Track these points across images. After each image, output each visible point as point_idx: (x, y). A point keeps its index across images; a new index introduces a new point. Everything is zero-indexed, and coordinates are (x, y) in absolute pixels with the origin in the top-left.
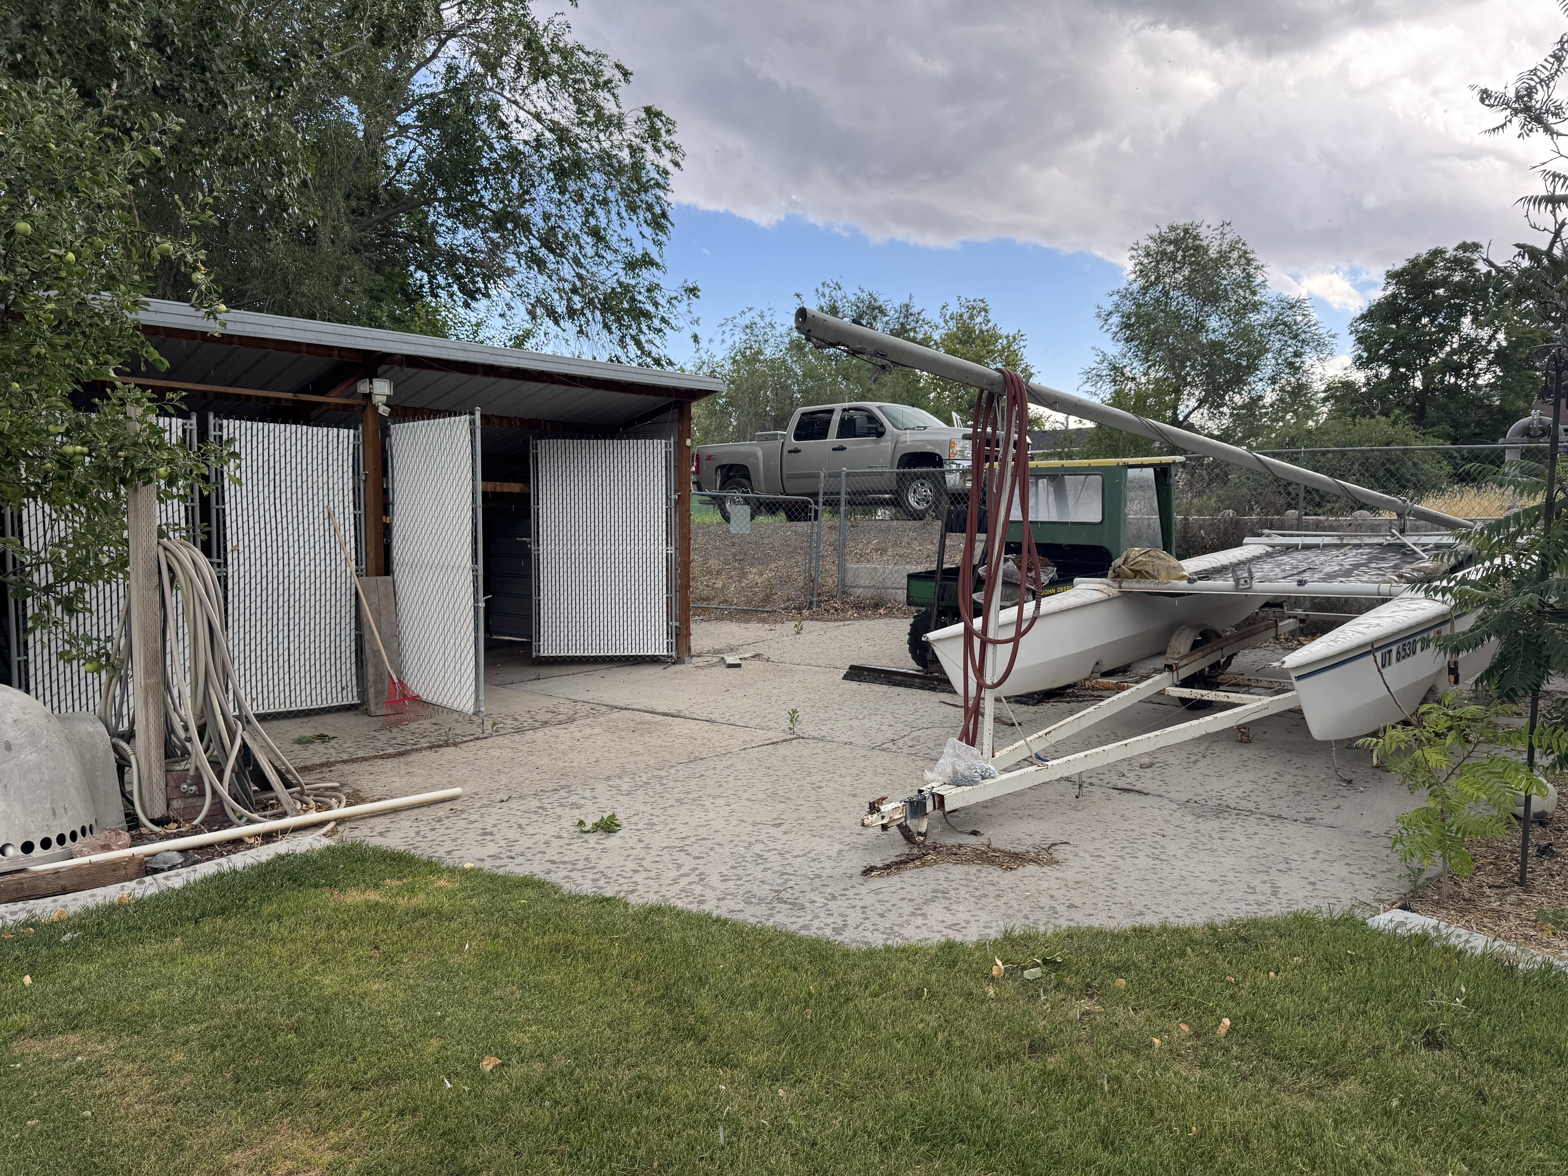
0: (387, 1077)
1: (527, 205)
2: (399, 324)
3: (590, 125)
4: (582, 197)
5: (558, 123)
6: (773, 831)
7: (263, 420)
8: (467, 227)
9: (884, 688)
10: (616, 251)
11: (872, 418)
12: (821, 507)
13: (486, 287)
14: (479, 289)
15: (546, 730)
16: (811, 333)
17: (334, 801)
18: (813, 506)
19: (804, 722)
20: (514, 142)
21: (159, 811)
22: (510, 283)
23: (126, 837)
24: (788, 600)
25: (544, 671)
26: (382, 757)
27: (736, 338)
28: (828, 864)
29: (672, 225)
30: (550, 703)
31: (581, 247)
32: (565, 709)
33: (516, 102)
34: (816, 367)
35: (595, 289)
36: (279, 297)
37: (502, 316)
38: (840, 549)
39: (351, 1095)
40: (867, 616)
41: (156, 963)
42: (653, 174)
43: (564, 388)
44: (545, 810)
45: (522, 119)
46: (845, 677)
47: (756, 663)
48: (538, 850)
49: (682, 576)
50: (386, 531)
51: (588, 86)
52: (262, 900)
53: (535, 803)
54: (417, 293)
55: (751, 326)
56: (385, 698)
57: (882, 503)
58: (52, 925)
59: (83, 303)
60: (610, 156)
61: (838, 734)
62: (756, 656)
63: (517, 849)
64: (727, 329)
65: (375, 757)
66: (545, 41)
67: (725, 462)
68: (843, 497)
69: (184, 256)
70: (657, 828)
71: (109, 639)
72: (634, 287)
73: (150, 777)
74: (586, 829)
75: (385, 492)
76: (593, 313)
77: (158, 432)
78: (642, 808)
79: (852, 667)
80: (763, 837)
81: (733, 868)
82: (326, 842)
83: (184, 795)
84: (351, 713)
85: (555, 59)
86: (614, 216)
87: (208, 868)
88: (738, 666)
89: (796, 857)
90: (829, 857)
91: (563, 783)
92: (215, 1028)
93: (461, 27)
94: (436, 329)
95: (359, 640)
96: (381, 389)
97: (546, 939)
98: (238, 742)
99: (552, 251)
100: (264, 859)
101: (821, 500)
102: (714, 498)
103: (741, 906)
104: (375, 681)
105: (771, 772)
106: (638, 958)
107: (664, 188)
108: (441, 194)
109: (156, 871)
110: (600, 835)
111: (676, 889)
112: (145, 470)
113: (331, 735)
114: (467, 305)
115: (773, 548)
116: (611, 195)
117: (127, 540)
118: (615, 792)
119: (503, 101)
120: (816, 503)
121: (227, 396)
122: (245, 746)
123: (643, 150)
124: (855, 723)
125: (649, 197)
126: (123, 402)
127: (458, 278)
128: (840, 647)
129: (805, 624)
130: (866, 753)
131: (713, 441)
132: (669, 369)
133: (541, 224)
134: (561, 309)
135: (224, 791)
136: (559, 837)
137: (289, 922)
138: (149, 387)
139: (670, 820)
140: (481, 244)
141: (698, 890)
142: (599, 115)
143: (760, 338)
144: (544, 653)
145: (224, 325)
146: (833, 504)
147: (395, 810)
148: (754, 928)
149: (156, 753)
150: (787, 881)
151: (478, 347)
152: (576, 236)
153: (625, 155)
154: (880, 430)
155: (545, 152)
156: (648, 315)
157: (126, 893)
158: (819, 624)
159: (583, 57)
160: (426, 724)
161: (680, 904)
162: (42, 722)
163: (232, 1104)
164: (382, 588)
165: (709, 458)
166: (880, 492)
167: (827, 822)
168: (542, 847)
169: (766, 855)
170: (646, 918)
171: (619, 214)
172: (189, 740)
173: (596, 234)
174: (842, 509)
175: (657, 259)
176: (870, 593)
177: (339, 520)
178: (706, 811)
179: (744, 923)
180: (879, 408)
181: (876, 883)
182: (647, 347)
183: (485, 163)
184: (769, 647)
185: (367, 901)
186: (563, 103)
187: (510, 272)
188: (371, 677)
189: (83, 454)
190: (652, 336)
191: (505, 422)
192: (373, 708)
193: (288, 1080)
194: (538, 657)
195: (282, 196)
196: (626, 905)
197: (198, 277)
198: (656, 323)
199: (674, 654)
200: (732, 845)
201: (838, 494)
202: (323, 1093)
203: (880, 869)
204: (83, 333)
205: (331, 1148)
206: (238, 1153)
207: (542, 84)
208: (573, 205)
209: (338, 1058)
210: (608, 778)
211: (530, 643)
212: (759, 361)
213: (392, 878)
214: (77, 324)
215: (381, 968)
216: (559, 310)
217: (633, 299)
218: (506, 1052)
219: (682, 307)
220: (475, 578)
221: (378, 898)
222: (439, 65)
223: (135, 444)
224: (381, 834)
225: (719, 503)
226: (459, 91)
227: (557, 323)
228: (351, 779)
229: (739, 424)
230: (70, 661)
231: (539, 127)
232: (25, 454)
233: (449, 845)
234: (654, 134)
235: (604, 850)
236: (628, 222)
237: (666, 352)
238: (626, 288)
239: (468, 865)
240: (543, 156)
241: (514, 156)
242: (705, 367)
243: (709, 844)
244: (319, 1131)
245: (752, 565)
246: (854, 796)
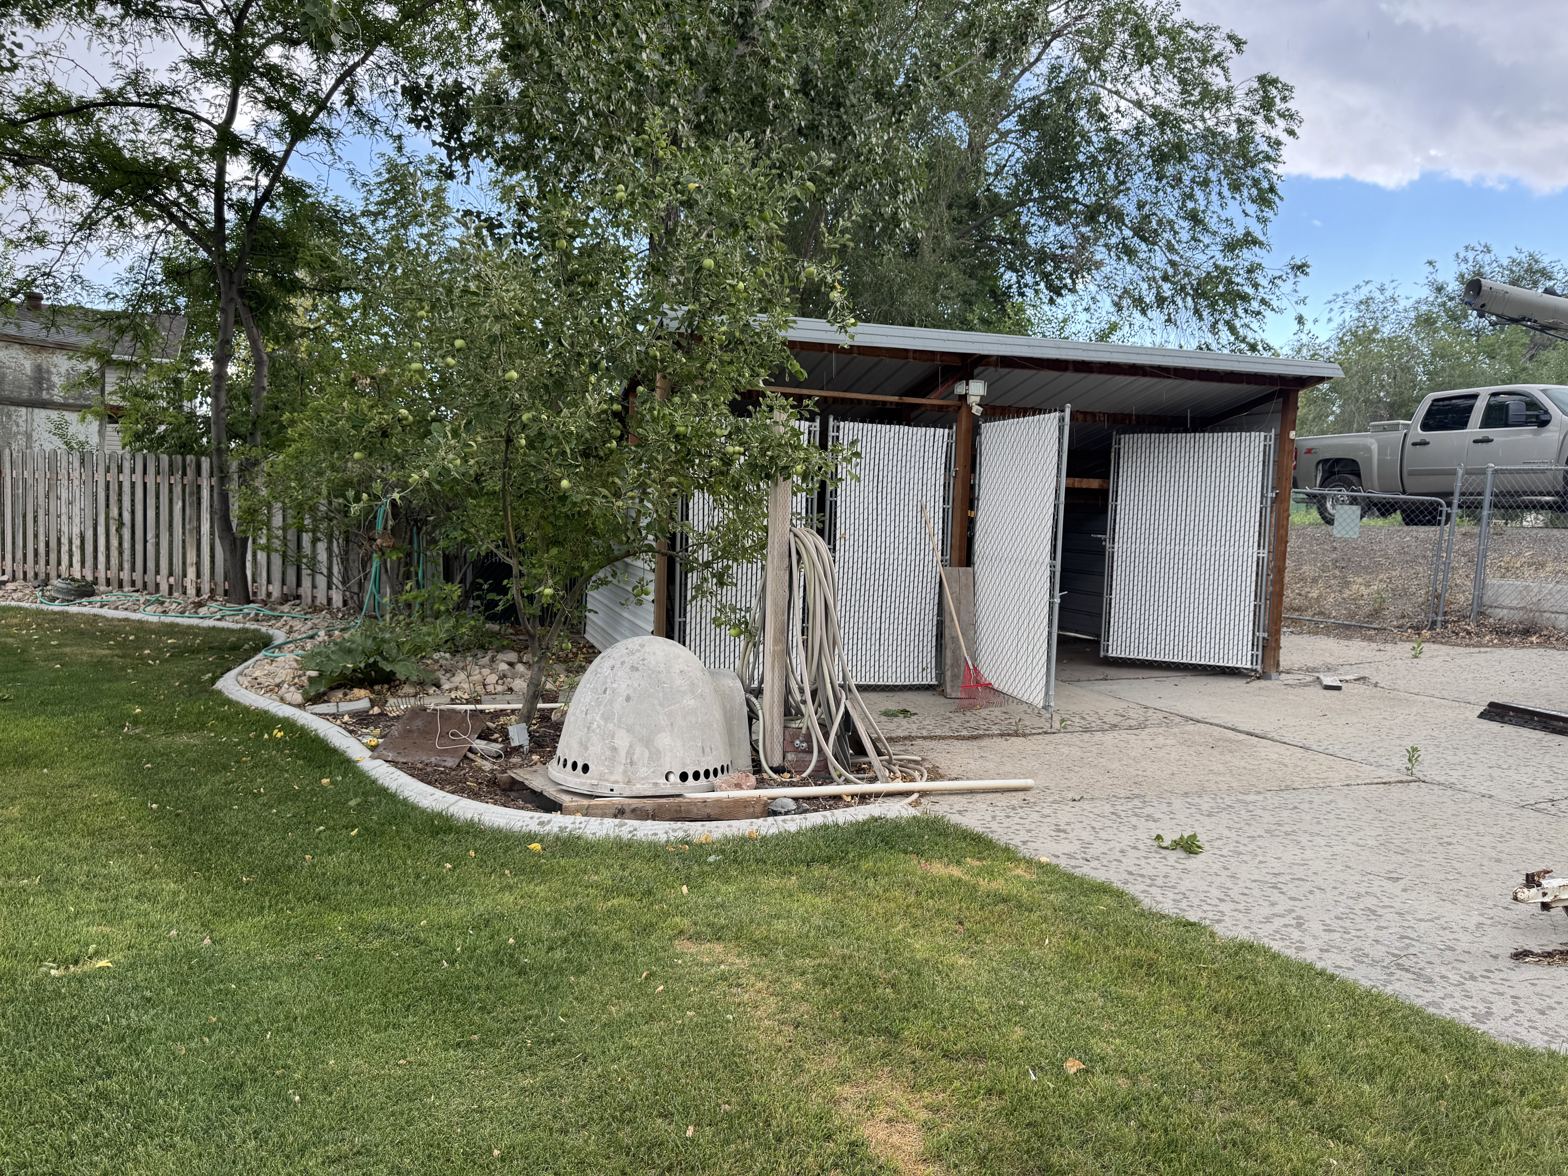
0: (975, 1052)
1: (1121, 195)
2: (988, 325)
3: (1195, 104)
4: (1180, 180)
5: (1160, 107)
6: (1388, 885)
7: (872, 422)
8: (1059, 224)
9: (1539, 734)
10: (1214, 233)
11: (1532, 404)
12: (1455, 511)
13: (1074, 282)
14: (1065, 286)
15: (1115, 734)
16: (1487, 309)
17: (917, 774)
18: (1445, 509)
19: (1426, 764)
20: (1112, 133)
21: (777, 761)
22: (1097, 277)
23: (753, 779)
24: (1403, 617)
25: (1112, 672)
26: (958, 738)
27: (1347, 315)
28: (1465, 938)
29: (1281, 198)
30: (1120, 706)
31: (1176, 233)
32: (1136, 714)
33: (1117, 93)
34: (1450, 345)
35: (1187, 274)
36: (885, 307)
37: (1087, 310)
38: (1478, 563)
39: (943, 1061)
40: (1511, 644)
41: (778, 895)
42: (1264, 147)
43: (1156, 380)
44: (1119, 817)
45: (1122, 109)
46: (1482, 716)
47: (1360, 688)
48: (1113, 857)
49: (1274, 583)
50: (970, 524)
51: (1196, 63)
52: (860, 856)
53: (1108, 809)
54: (1004, 294)
55: (1366, 302)
56: (960, 682)
57: (1534, 507)
58: (701, 845)
59: (747, 325)
60: (1214, 134)
61: (1472, 782)
62: (1362, 679)
63: (1092, 852)
64: (1336, 306)
65: (951, 737)
66: (1153, 25)
67: (1328, 456)
68: (1487, 499)
69: (825, 277)
70: (1245, 858)
71: (748, 610)
72: (1232, 269)
73: (772, 730)
74: (1164, 844)
75: (972, 487)
76: (1184, 300)
77: (796, 433)
78: (1226, 833)
79: (1492, 705)
80: (1375, 889)
81: (1337, 918)
82: (912, 812)
83: (797, 750)
84: (929, 693)
85: (1162, 42)
86: (1214, 197)
87: (816, 818)
88: (1338, 688)
89: (1420, 920)
90: (1465, 929)
91: (1136, 791)
92: (826, 966)
93: (1067, 26)
94: (1021, 328)
95: (940, 625)
96: (976, 390)
97: (1128, 951)
98: (842, 710)
99: (1144, 239)
100: (860, 818)
101: (1456, 502)
102: (1313, 496)
103: (1351, 963)
104: (952, 666)
105: (1383, 816)
106: (1227, 994)
107: (1275, 160)
108: (1036, 194)
109: (775, 813)
110: (1180, 854)
111: (1268, 928)
112: (786, 468)
113: (913, 711)
114: (1052, 301)
115: (1386, 556)
116: (1213, 175)
117: (766, 527)
118: (1193, 810)
119: (1103, 93)
120: (1449, 505)
121: (844, 400)
122: (847, 713)
123: (1252, 123)
124: (1496, 772)
125: (1256, 172)
126: (771, 409)
127: (1046, 276)
128: (1474, 678)
129: (1426, 646)
130: (1512, 811)
131: (1310, 432)
132: (1266, 354)
133: (1135, 213)
134: (1150, 298)
135: (829, 751)
136: (1135, 848)
137: (885, 881)
138: (791, 395)
139: (1259, 852)
140: (1072, 240)
141: (1296, 934)
142: (1206, 93)
143: (1378, 314)
144: (1113, 653)
145: (852, 337)
146: (1471, 508)
147: (972, 792)
148: (1368, 993)
149: (778, 711)
150: (1408, 946)
151: (1063, 343)
152: (1171, 223)
153: (1232, 131)
154: (1544, 418)
155: (1145, 139)
156: (1245, 298)
157: (755, 827)
158: (1445, 648)
159: (1191, 33)
160: (997, 712)
161: (1276, 946)
162: (699, 674)
163: (841, 1040)
164: (963, 579)
165: (1309, 451)
166: (1541, 494)
167: (1461, 886)
168: (1118, 855)
169: (1380, 911)
170: (1236, 954)
171: (1220, 194)
172: (804, 702)
173: (1194, 218)
174: (1485, 513)
175: (1261, 238)
176: (1518, 616)
177: (929, 512)
178: (1303, 848)
179: (1356, 985)
180: (1544, 391)
181: (1530, 971)
182: (1242, 332)
183: (1081, 158)
184: (1377, 670)
185: (950, 876)
186: (1167, 85)
187: (1098, 265)
188: (949, 661)
189: (740, 453)
190: (1247, 320)
191: (1089, 418)
192: (949, 690)
193: (887, 1031)
194: (1106, 657)
195: (896, 213)
196: (1212, 935)
197: (835, 295)
198: (1255, 305)
199: (1259, 668)
200: (1336, 892)
201: (1479, 494)
202: (918, 1053)
203: (1538, 955)
204: (745, 350)
205: (926, 1107)
206: (847, 1087)
207: (1146, 69)
208: (1169, 190)
209: (930, 1022)
210: (1186, 794)
211: (1098, 643)
212: (1374, 340)
213: (973, 857)
214: (742, 343)
215: (966, 945)
216: (1147, 300)
217: (1230, 282)
218: (1091, 1061)
219: (1286, 287)
220: (1053, 573)
221: (960, 874)
222: (1042, 68)
223: (780, 445)
224: (960, 812)
225: (1318, 501)
226: (1060, 91)
227: (1144, 312)
228: (930, 756)
229: (1342, 412)
230: (720, 626)
231: (1139, 114)
232: (699, 453)
233: (1023, 836)
234: (1267, 104)
235: (1185, 871)
236: (1230, 202)
237: (1264, 336)
238: (1224, 271)
239: (1044, 859)
240: (1142, 145)
241: (1111, 147)
242: (1304, 350)
243: (1308, 886)
244: (915, 1088)
245: (1357, 574)
246: (1498, 861)
